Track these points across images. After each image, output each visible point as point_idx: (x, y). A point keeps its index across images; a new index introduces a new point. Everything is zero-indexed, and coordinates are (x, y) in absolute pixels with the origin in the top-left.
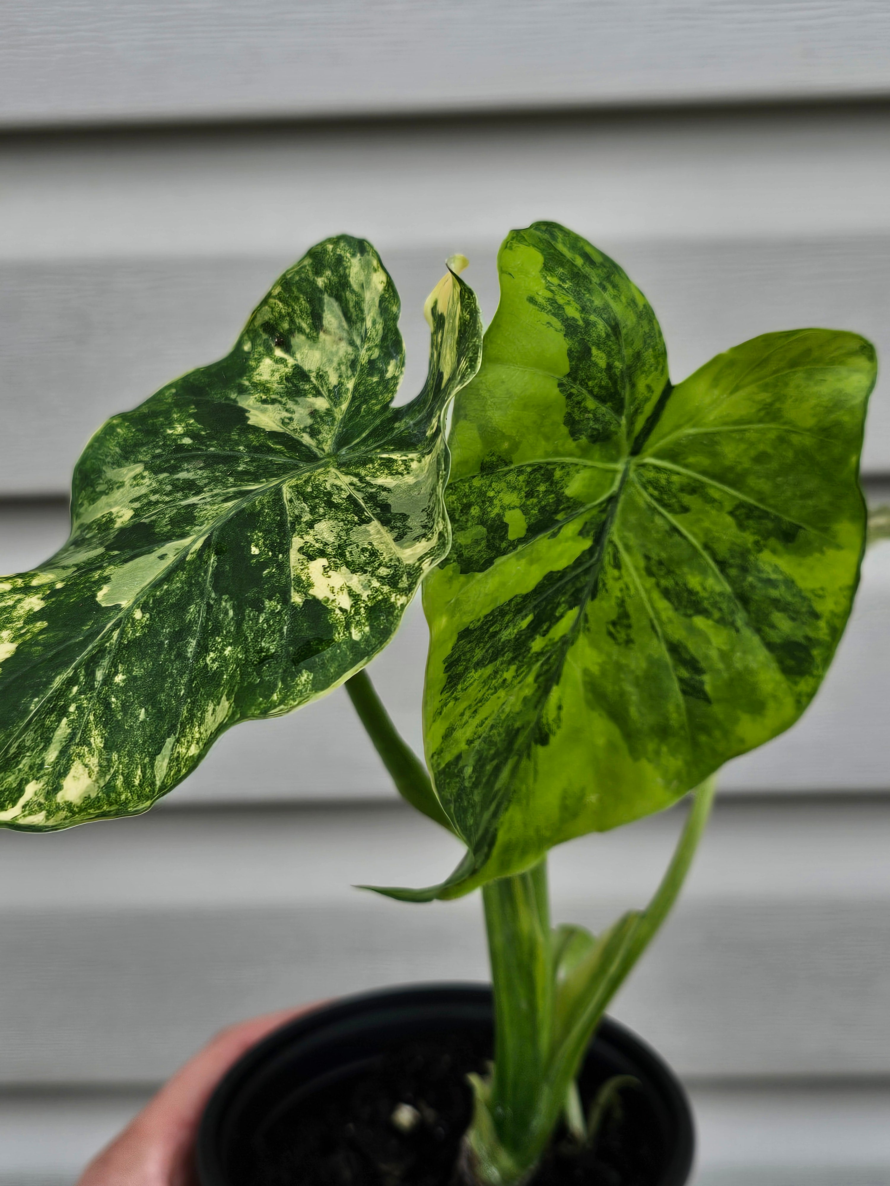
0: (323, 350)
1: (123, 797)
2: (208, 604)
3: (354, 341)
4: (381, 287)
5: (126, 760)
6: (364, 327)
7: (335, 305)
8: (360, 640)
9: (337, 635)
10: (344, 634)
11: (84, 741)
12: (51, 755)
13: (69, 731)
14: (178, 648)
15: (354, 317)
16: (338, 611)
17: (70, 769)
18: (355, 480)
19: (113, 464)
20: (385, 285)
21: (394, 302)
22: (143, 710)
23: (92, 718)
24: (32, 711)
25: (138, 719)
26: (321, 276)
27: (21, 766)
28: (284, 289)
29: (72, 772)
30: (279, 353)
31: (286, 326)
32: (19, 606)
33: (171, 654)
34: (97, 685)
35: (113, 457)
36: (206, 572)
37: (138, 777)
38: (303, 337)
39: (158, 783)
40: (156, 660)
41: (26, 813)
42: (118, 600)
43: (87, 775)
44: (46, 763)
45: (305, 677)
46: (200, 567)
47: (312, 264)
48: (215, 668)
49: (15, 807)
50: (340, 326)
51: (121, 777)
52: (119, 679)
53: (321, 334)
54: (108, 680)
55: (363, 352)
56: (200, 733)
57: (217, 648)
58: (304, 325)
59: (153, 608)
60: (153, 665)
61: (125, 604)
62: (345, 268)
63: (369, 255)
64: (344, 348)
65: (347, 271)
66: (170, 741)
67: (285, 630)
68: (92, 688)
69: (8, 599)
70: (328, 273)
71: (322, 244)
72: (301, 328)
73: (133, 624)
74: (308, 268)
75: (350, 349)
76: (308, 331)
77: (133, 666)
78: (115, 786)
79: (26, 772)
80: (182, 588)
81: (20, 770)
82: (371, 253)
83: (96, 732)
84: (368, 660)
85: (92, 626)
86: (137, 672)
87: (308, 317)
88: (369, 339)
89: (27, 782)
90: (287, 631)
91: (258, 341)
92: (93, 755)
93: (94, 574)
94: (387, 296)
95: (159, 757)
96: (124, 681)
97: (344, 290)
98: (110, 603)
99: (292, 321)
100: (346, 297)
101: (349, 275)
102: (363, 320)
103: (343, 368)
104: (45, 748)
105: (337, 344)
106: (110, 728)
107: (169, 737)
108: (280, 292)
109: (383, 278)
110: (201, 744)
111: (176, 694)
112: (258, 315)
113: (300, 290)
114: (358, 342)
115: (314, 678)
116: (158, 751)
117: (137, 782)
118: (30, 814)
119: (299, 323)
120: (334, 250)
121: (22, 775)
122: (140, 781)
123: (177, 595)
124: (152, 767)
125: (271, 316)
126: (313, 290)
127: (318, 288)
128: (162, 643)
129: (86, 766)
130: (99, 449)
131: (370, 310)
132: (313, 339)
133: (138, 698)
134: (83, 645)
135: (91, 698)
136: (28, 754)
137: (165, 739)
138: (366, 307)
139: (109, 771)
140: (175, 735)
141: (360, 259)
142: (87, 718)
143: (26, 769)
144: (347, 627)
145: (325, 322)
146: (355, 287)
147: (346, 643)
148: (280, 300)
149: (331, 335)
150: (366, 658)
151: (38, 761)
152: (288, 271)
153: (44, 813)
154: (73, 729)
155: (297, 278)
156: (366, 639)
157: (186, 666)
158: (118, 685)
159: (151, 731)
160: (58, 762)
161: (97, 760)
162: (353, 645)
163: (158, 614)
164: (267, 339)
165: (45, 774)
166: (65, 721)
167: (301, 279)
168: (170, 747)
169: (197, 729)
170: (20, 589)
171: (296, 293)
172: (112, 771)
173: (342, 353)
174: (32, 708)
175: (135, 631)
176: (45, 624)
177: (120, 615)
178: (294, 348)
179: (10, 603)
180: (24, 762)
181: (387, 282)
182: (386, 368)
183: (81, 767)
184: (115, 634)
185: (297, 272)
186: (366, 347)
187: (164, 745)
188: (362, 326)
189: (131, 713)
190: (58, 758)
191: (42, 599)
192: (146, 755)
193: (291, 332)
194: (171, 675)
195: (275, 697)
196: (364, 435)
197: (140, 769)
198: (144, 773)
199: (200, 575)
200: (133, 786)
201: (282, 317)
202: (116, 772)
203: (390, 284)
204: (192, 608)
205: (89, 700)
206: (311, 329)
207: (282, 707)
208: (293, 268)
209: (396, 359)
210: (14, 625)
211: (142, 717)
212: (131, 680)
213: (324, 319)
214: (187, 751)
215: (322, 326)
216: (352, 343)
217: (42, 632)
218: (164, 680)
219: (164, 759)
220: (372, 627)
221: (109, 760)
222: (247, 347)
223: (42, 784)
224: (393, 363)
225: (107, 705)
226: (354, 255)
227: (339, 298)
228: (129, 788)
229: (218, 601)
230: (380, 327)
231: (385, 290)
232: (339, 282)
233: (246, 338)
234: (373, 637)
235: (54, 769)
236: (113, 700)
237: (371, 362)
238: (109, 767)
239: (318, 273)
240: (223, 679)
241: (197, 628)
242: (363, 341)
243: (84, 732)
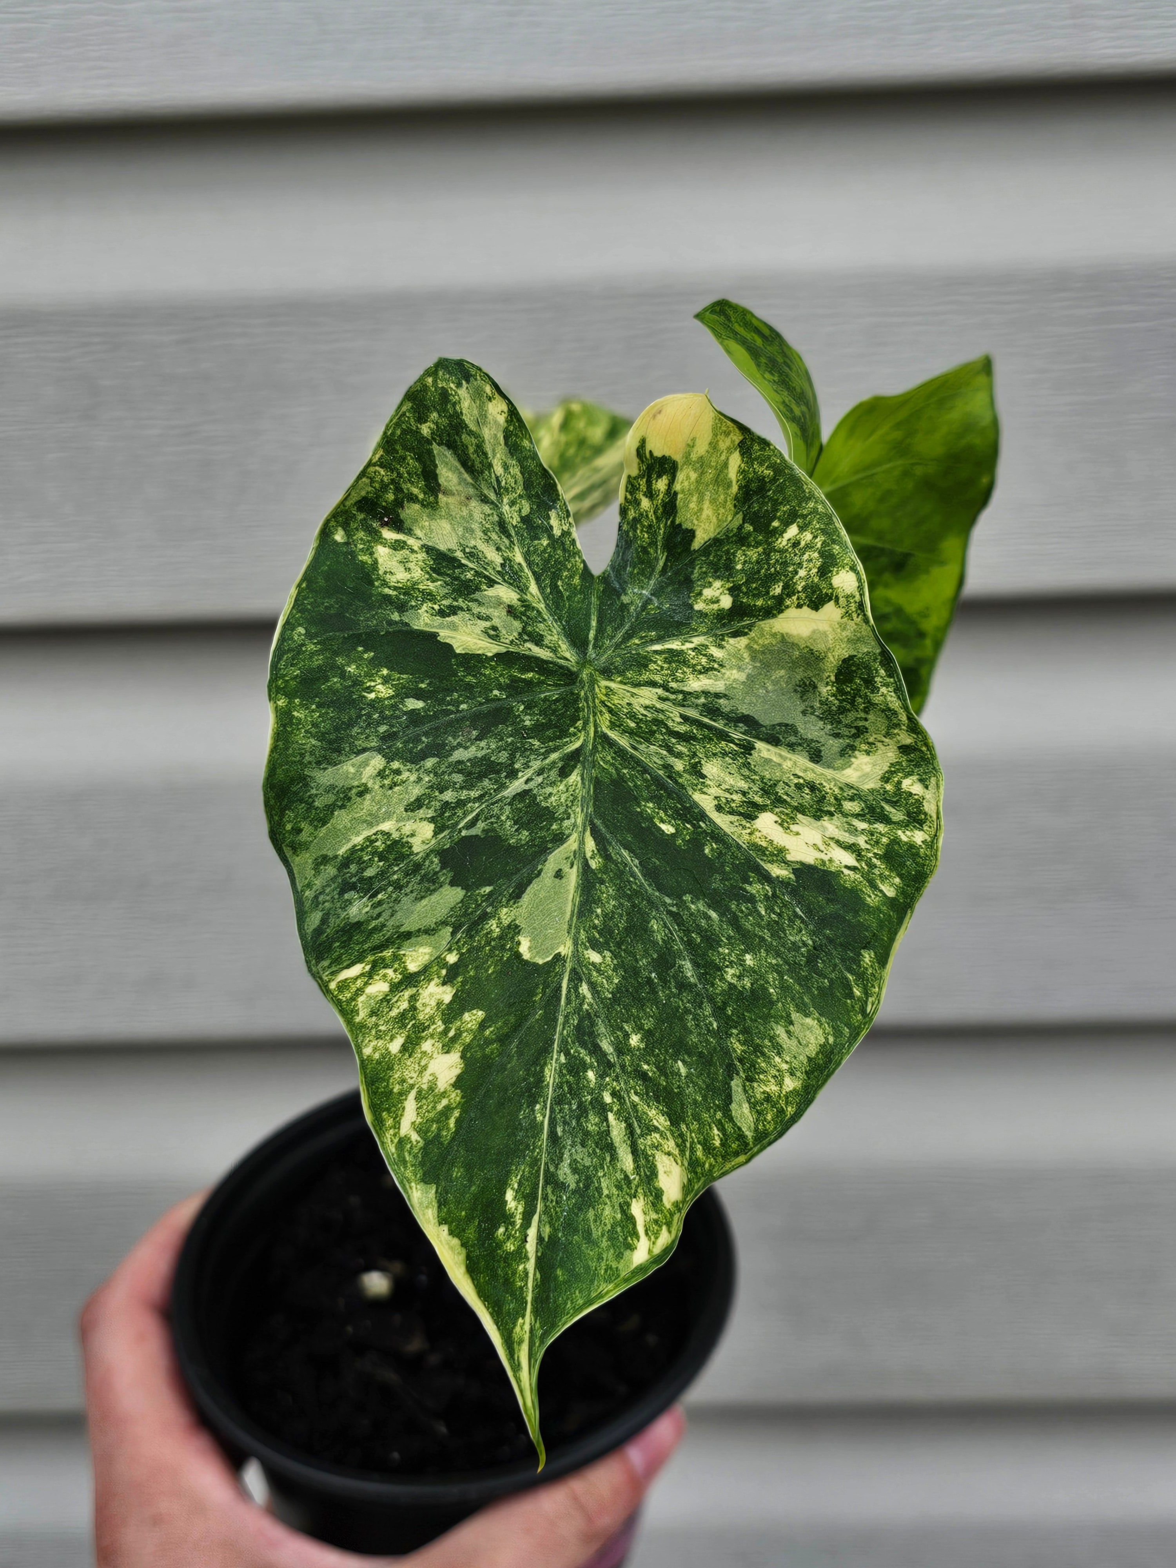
0: (450, 517)
1: (707, 1166)
2: (670, 913)
3: (486, 497)
4: (501, 419)
5: (695, 1126)
6: (493, 476)
7: (449, 453)
8: (897, 895)
9: (868, 899)
10: (876, 895)
11: (648, 1128)
12: (627, 1162)
13: (623, 1125)
14: (674, 977)
15: (478, 465)
16: (846, 872)
17: (655, 1166)
18: (660, 691)
19: (318, 763)
20: (506, 415)
21: (522, 434)
22: (679, 1062)
23: (636, 1099)
24: (542, 1122)
25: (680, 1075)
26: (425, 422)
27: (606, 1192)
28: (387, 452)
29: (661, 1169)
30: (389, 535)
31: (391, 497)
32: (418, 1005)
33: (669, 988)
34: (612, 1058)
35: (312, 753)
36: (633, 875)
37: (716, 1138)
38: (417, 507)
39: (749, 1134)
40: (656, 1002)
41: (652, 1237)
42: (552, 949)
43: (674, 1163)
44: (629, 1174)
45: (867, 957)
46: (622, 873)
47: (412, 408)
48: (749, 985)
49: (640, 1240)
50: (462, 481)
51: (699, 1146)
52: (635, 1040)
53: (440, 496)
54: (622, 1048)
55: (506, 508)
56: (787, 1062)
57: (731, 962)
58: (415, 491)
59: (607, 943)
60: (658, 1008)
61: (566, 949)
62: (454, 404)
63: (476, 379)
64: (477, 509)
65: (458, 408)
66: (736, 1084)
67: (800, 913)
68: (610, 1065)
69: (396, 1002)
70: (434, 415)
71: (421, 380)
72: (412, 494)
73: (598, 971)
74: (407, 414)
75: (487, 509)
76: (421, 496)
77: (640, 1019)
78: (697, 1159)
79: (618, 1195)
80: (621, 904)
81: (608, 1196)
82: (478, 377)
83: (654, 1112)
84: (912, 913)
85: (544, 994)
86: (648, 1024)
87: (419, 478)
88: (507, 490)
89: (629, 1205)
90: (803, 913)
91: (353, 525)
92: (667, 1139)
93: (487, 926)
94: (511, 428)
95: (733, 1106)
96: (642, 1040)
97: (458, 434)
98: (547, 957)
99: (398, 490)
100: (462, 442)
101: (461, 412)
102: (490, 466)
103: (494, 536)
104: (614, 1158)
105: (466, 505)
106: (663, 1100)
107: (732, 1080)
108: (382, 456)
109: (505, 407)
110: (798, 1074)
111: (709, 1031)
112: (353, 493)
113: (405, 448)
114: (492, 496)
115: (875, 953)
116: (729, 1099)
117: (717, 1143)
118: (657, 1238)
119: (408, 489)
120: (435, 382)
121: (617, 1201)
122: (721, 1140)
123: (621, 915)
124: (731, 1119)
125: (370, 489)
126: (419, 442)
127: (423, 437)
128: (649, 981)
129: (669, 1154)
130: (287, 749)
131: (494, 450)
132: (431, 506)
133: (667, 1051)
134: (550, 1020)
135: (617, 1077)
136: (600, 1174)
137: (729, 1084)
138: (488, 449)
139: (685, 1146)
140: (738, 1074)
141: (467, 388)
142: (630, 1101)
143: (615, 1191)
144: (873, 886)
145: (441, 480)
146: (472, 427)
147: (884, 904)
148: (382, 466)
149: (454, 494)
150: (909, 911)
151: (620, 1176)
152: (387, 426)
153: (664, 1228)
154: (626, 1122)
155: (398, 432)
156: (902, 891)
157: (698, 994)
158: (639, 1049)
159: (704, 1082)
160: (638, 1165)
161: (673, 1142)
162: (892, 902)
163: (620, 948)
164: (365, 519)
165: (637, 1187)
166: (611, 1116)
167: (404, 432)
168: (740, 1089)
169: (777, 1059)
170: (400, 983)
171: (401, 452)
172: (688, 1145)
173: (478, 516)
174: (539, 1118)
175: (608, 978)
176: (480, 1014)
177: (569, 966)
178: (407, 524)
179: (404, 1005)
180: (604, 1185)
181: (509, 410)
182: (548, 523)
183: (665, 1158)
184: (584, 989)
185: (397, 425)
186: (505, 500)
187: (731, 1090)
188: (490, 473)
189: (670, 1072)
190: (635, 1161)
191: (444, 983)
192: (715, 1110)
193: (399, 503)
194: (687, 1011)
195: (857, 992)
196: (594, 623)
197: (715, 1128)
198: (722, 1129)
199: (629, 882)
200: (714, 1149)
201: (384, 487)
202: (692, 1143)
203: (513, 413)
204: (654, 925)
205: (617, 1079)
206: (425, 493)
207: (870, 999)
208: (391, 421)
209: (555, 508)
210: (431, 1030)
211: (683, 1071)
212: (648, 1035)
213: (439, 477)
214: (781, 1087)
215: (440, 485)
216: (485, 500)
217: (483, 1026)
218: (681, 1019)
219: (740, 1106)
220: (901, 876)
221: (681, 1135)
222: (339, 537)
223: (642, 1198)
224: (553, 514)
225: (644, 1076)
226: (459, 385)
227: (451, 445)
228: (710, 1153)
229: (682, 904)
230: (516, 471)
231: (507, 421)
232: (450, 425)
233: (333, 523)
234: (908, 886)
235: (640, 1176)
236: (646, 1067)
237: (525, 520)
238: (684, 1141)
239: (422, 419)
240: (770, 994)
241: (678, 946)
242: (498, 494)
243: (639, 1120)
